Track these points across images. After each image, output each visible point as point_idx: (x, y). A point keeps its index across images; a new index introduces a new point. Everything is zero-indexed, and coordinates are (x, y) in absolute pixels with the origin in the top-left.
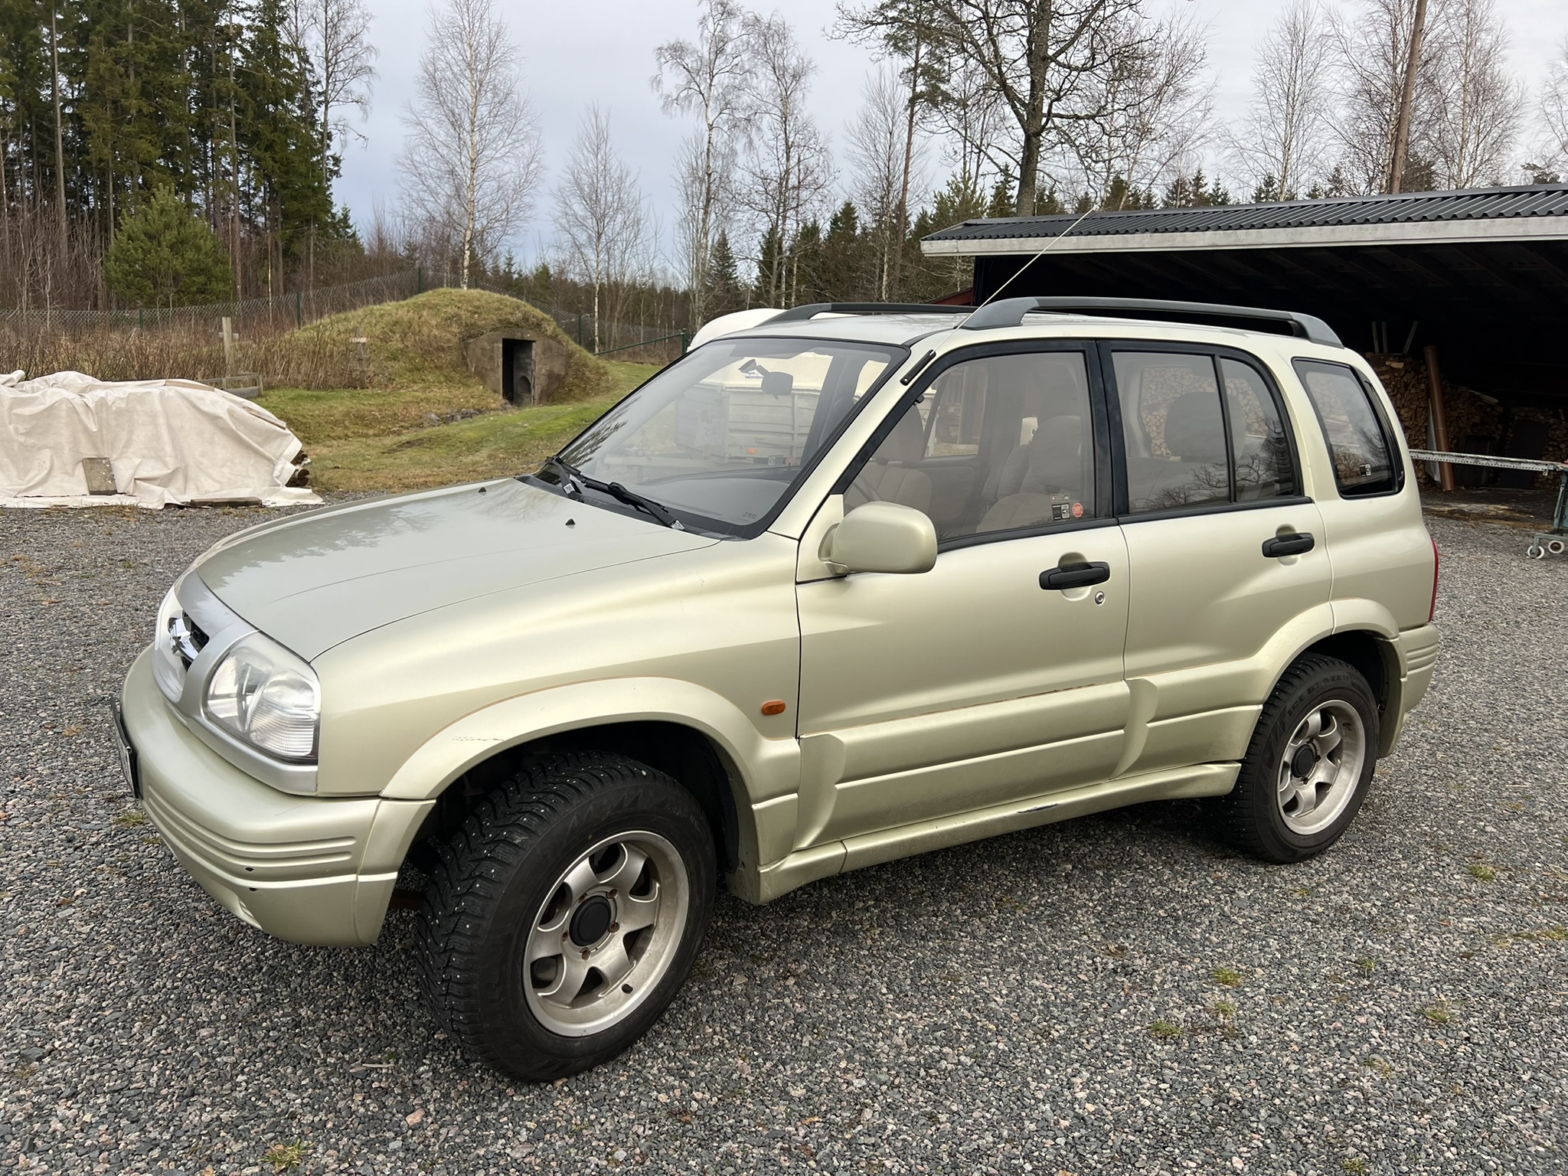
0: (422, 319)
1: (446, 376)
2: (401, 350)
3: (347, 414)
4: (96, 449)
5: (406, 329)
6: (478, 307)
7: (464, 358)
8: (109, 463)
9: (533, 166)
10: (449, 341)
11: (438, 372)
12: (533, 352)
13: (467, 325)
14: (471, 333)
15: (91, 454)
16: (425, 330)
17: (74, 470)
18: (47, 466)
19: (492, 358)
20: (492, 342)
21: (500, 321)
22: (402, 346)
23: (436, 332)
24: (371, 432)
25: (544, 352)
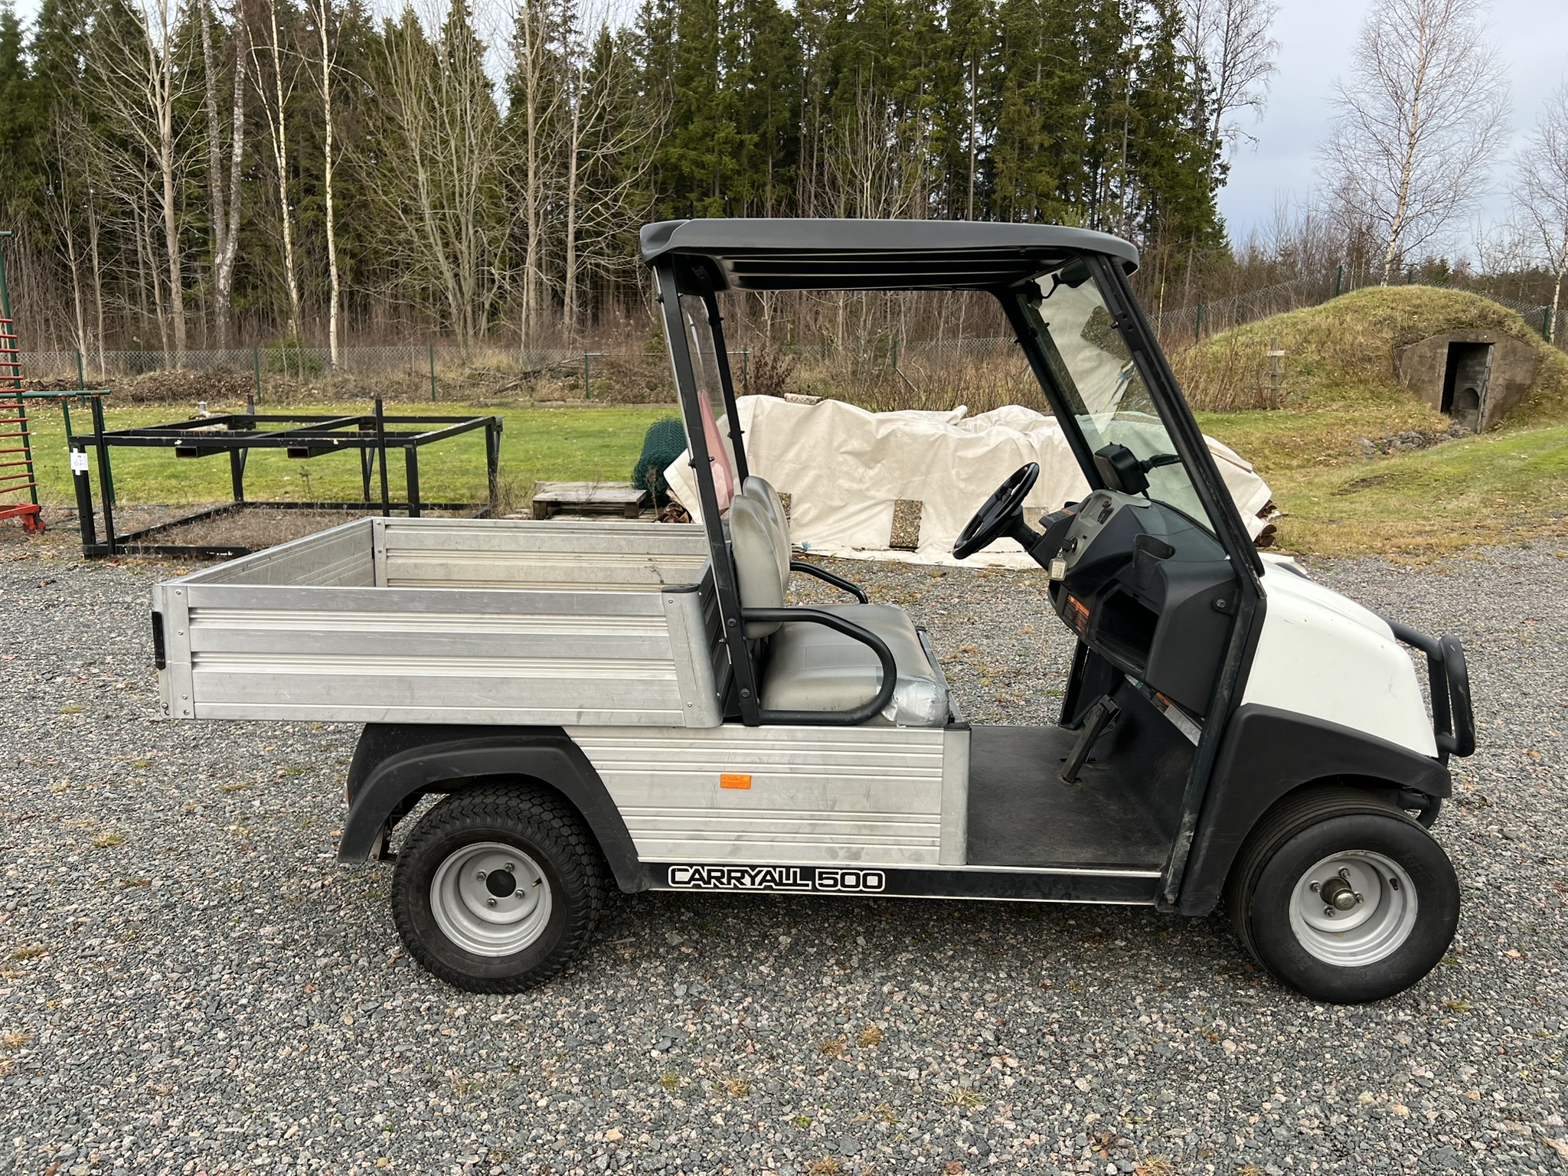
0: (1345, 325)
1: (1372, 392)
2: (1317, 362)
3: (1265, 442)
5: (1325, 337)
6: (1419, 306)
7: (1395, 369)
9: (1494, 129)
10: (1377, 349)
11: (1362, 387)
12: (1489, 357)
13: (1403, 328)
14: (1407, 338)
16: (1348, 337)
19: (1432, 367)
20: (1434, 347)
21: (1448, 320)
22: (1318, 358)
23: (1361, 339)
24: (1295, 463)
25: (1504, 358)
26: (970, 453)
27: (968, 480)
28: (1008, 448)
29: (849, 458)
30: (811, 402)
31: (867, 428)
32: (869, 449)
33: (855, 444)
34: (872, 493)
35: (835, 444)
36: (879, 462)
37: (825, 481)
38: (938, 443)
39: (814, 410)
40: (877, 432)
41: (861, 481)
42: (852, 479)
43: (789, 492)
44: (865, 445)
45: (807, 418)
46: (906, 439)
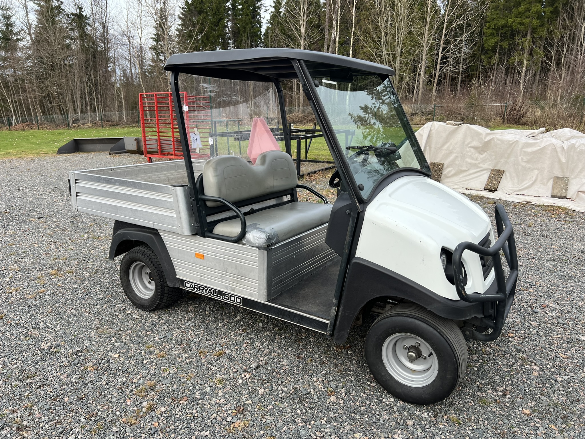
4: (563, 172)
8: (568, 180)
15: (560, 175)
17: (547, 182)
18: (534, 179)
26: (529, 150)
27: (528, 162)
28: (550, 148)
29: (472, 149)
30: (456, 125)
31: (481, 137)
32: (481, 146)
33: (475, 143)
34: (481, 165)
35: (466, 143)
36: (486, 152)
37: (459, 159)
38: (514, 145)
39: (457, 128)
40: (485, 138)
41: (476, 160)
42: (472, 159)
43: (442, 162)
44: (479, 144)
45: (454, 132)
46: (499, 142)
